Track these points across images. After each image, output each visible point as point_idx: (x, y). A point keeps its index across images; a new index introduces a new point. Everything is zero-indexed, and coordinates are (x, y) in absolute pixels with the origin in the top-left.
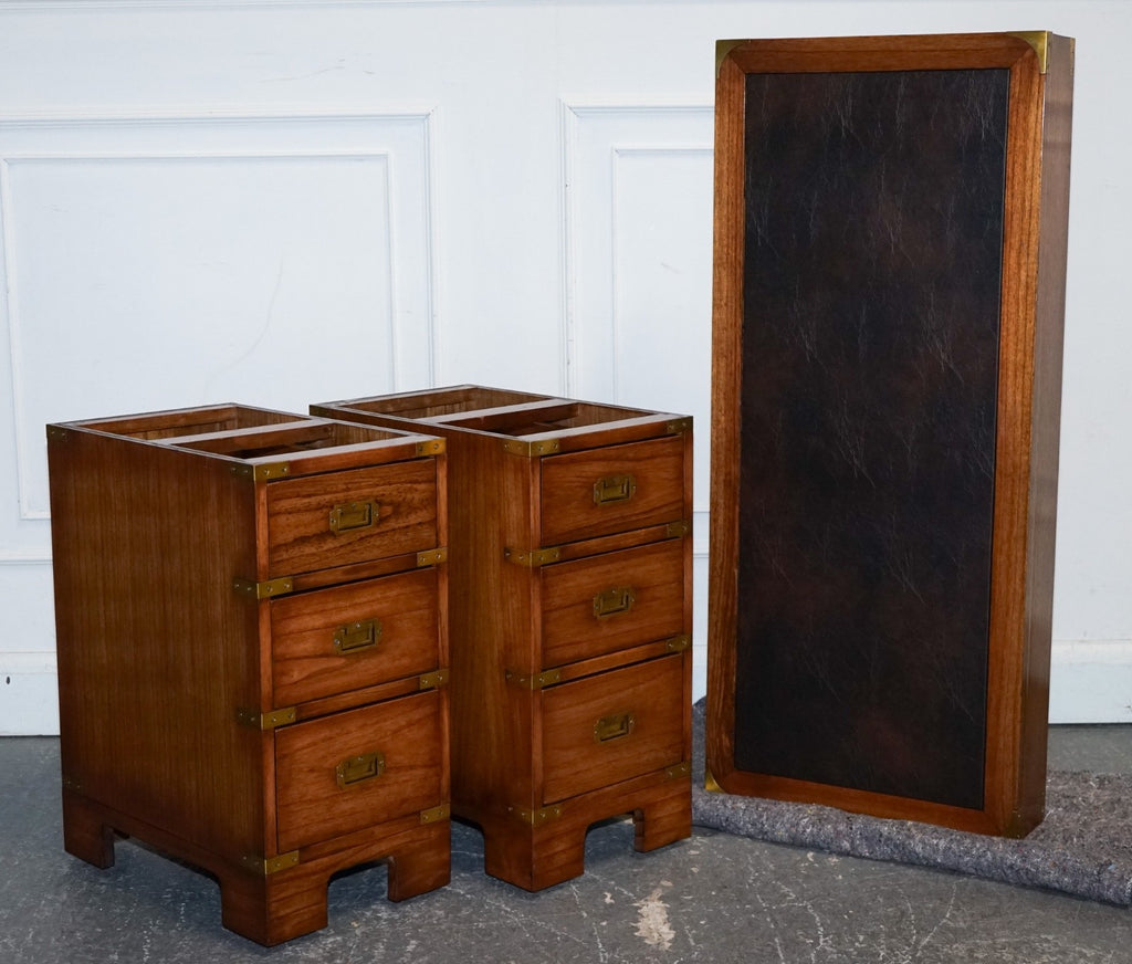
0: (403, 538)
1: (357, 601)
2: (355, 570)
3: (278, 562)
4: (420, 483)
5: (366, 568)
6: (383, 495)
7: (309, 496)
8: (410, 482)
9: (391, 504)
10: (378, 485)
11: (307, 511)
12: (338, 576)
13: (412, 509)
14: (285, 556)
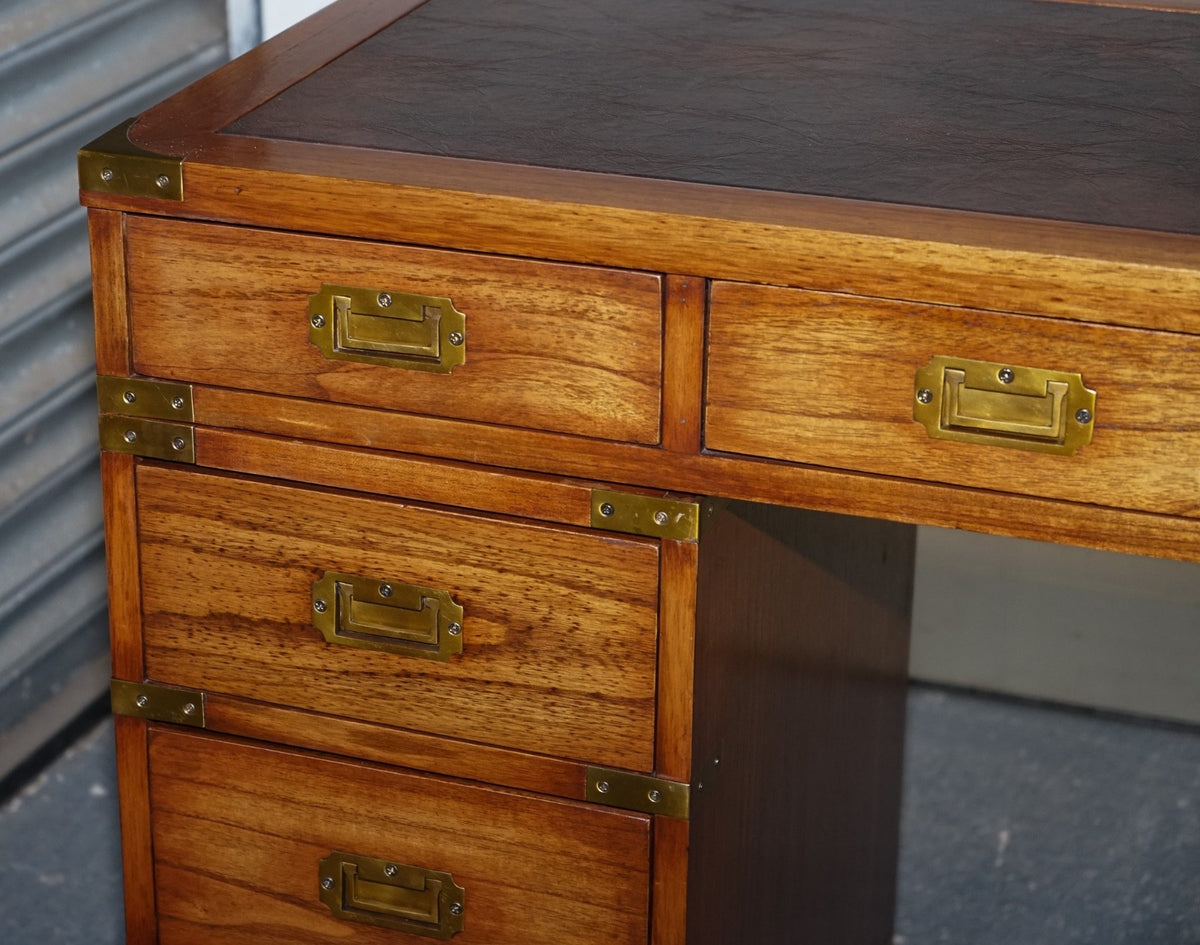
0: (540, 715)
1: (388, 811)
2: (388, 744)
3: (164, 649)
4: (602, 595)
5: (420, 749)
6: (476, 590)
7: (253, 527)
8: (568, 584)
9: (504, 618)
10: (460, 562)
11: (243, 558)
12: (336, 735)
13: (570, 651)
14: (184, 642)
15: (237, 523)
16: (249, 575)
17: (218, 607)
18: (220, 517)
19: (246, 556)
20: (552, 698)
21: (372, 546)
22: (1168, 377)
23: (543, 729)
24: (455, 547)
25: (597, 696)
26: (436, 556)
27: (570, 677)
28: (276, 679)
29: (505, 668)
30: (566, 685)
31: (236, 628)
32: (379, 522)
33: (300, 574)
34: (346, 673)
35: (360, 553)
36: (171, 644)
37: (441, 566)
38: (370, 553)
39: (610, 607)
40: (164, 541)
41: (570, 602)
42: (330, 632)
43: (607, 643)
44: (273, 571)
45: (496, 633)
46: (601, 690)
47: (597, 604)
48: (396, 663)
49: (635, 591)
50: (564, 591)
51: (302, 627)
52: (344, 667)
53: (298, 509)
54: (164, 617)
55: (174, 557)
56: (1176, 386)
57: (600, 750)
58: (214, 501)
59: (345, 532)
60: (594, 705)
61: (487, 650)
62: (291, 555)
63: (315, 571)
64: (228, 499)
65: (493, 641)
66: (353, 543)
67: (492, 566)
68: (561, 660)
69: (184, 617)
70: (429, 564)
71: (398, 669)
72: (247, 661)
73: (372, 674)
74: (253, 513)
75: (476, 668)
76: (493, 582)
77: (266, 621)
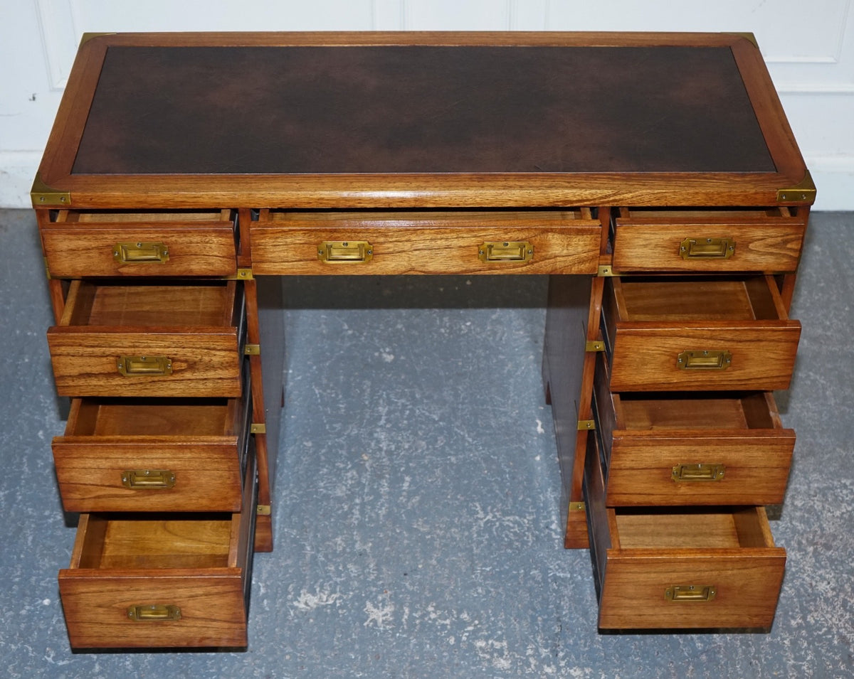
0: (201, 386)
4: (219, 350)
6: (175, 355)
7: (93, 347)
8: (207, 349)
9: (186, 361)
10: (169, 347)
13: (210, 367)
14: (71, 383)
15: (87, 346)
16: (94, 360)
17: (83, 372)
18: (80, 345)
19: (91, 356)
20: (205, 381)
21: (137, 347)
22: (394, 239)
23: (203, 390)
24: (166, 344)
25: (220, 379)
26: (161, 347)
27: (211, 374)
28: (106, 389)
29: (188, 375)
30: (209, 377)
31: (90, 377)
32: (139, 340)
33: (112, 358)
34: (132, 384)
35: (133, 349)
36: (67, 385)
37: (162, 349)
38: (136, 349)
39: (223, 353)
40: (60, 355)
41: (208, 354)
42: (124, 373)
43: (222, 363)
44: (102, 358)
45: (184, 365)
46: (222, 377)
47: (218, 353)
48: (150, 379)
49: (230, 347)
50: (206, 351)
51: (114, 373)
52: (131, 382)
53: (109, 339)
54: (62, 377)
55: (63, 359)
56: (396, 241)
57: (223, 393)
58: (77, 341)
59: (126, 343)
60: (220, 381)
61: (181, 371)
62: (108, 353)
63: (117, 356)
64: (83, 340)
65: (183, 368)
66: (130, 347)
67: (180, 347)
68: (207, 370)
69: (70, 376)
70: (158, 349)
71: (150, 380)
72: (95, 386)
73: (141, 383)
74: (92, 343)
75: (178, 377)
76: (181, 352)
77: (101, 374)
